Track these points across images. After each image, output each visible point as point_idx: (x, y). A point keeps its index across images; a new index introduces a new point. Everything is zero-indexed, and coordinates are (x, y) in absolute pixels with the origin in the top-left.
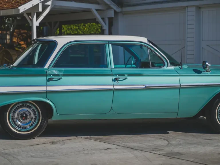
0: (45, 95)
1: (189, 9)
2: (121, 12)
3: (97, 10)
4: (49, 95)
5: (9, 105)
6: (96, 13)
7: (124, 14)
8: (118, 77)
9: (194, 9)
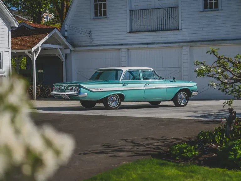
0: (122, 91)
1: (123, 50)
2: (73, 50)
3: (60, 49)
4: (123, 91)
5: (108, 96)
6: (60, 50)
7: (74, 52)
8: (146, 84)
9: (126, 50)
